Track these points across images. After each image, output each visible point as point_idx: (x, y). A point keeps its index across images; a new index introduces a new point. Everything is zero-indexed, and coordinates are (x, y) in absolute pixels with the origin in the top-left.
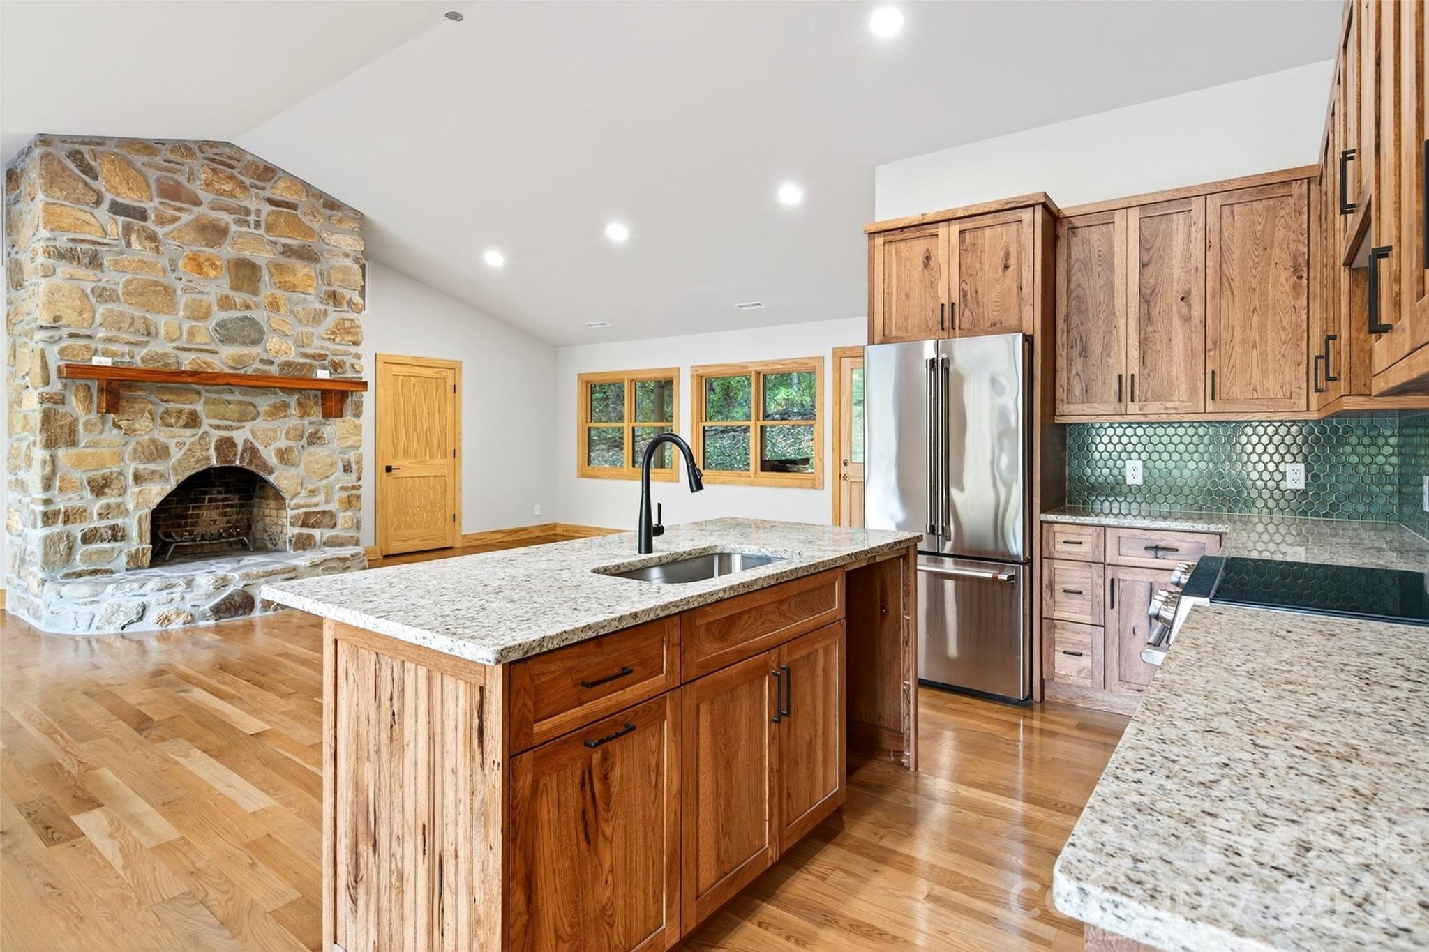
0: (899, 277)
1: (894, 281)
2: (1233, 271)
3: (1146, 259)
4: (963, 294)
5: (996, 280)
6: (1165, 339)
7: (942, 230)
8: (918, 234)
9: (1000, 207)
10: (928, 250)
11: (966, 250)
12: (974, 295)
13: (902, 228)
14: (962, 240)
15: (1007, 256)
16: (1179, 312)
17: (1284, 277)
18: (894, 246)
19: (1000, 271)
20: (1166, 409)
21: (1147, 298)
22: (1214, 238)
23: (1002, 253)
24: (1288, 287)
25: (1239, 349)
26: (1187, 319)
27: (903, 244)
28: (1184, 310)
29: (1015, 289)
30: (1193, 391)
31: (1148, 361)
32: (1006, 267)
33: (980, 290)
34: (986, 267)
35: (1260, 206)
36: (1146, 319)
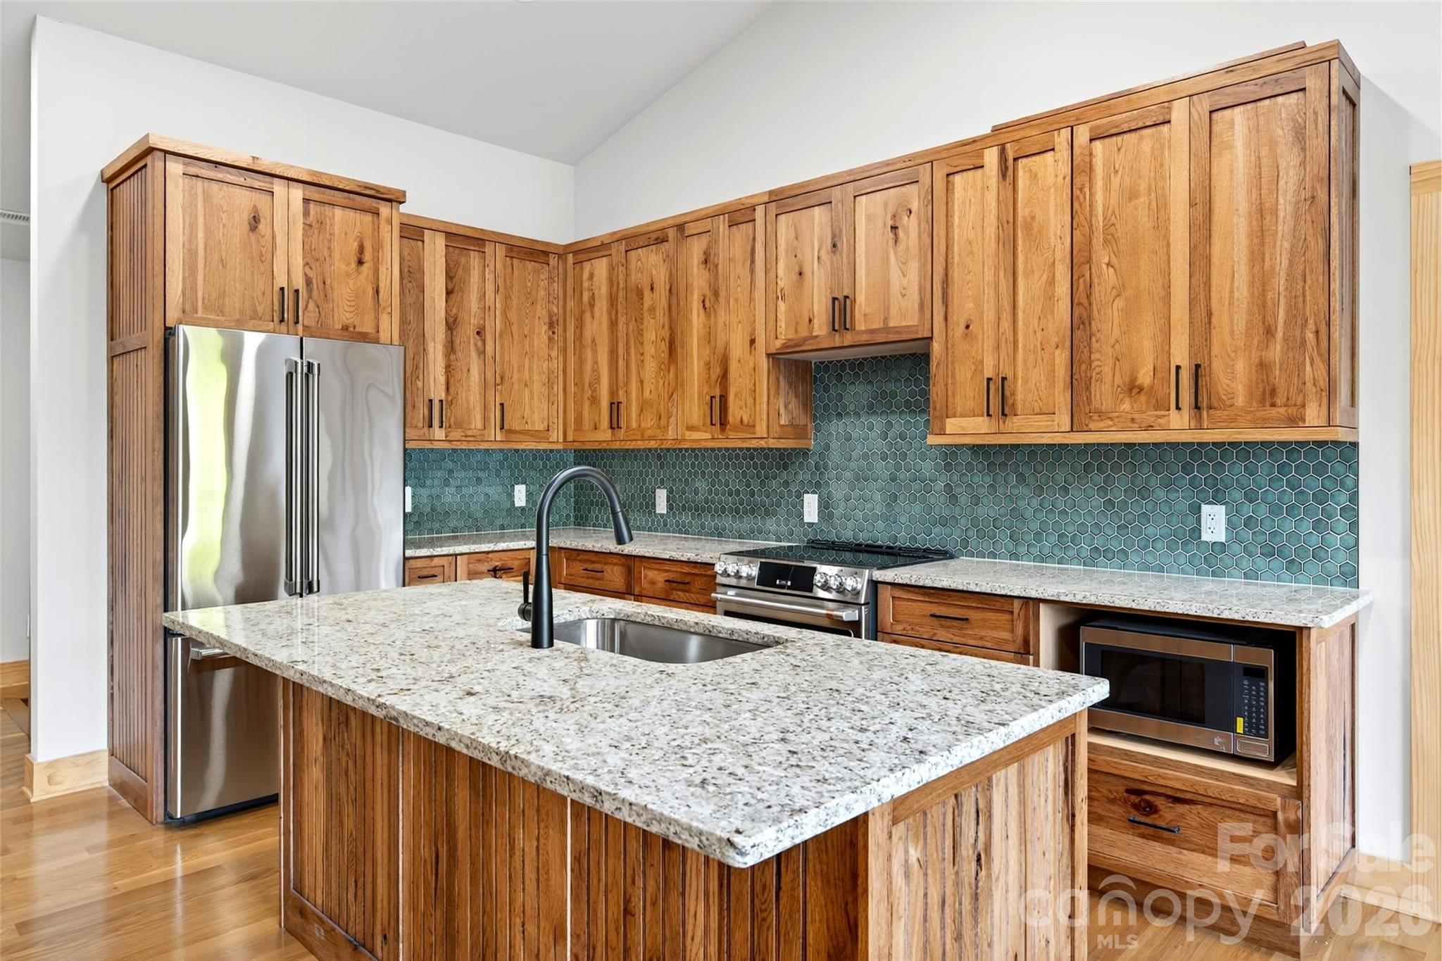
0: (208, 231)
1: (201, 235)
2: (513, 316)
3: (450, 288)
4: (308, 282)
5: (348, 275)
6: (465, 370)
7: (279, 187)
8: (241, 180)
9: (358, 190)
10: (255, 206)
11: (310, 226)
12: (321, 286)
13: (217, 164)
14: (306, 213)
15: (361, 249)
16: (476, 345)
17: (543, 330)
18: (199, 183)
19: (353, 265)
20: (466, 436)
21: (451, 325)
22: (500, 282)
23: (355, 245)
24: (546, 338)
25: (516, 386)
26: (482, 353)
27: (215, 186)
28: (480, 344)
29: (370, 292)
30: (485, 419)
31: (451, 390)
32: (360, 262)
33: (328, 282)
34: (337, 255)
35: (530, 265)
36: (450, 347)
